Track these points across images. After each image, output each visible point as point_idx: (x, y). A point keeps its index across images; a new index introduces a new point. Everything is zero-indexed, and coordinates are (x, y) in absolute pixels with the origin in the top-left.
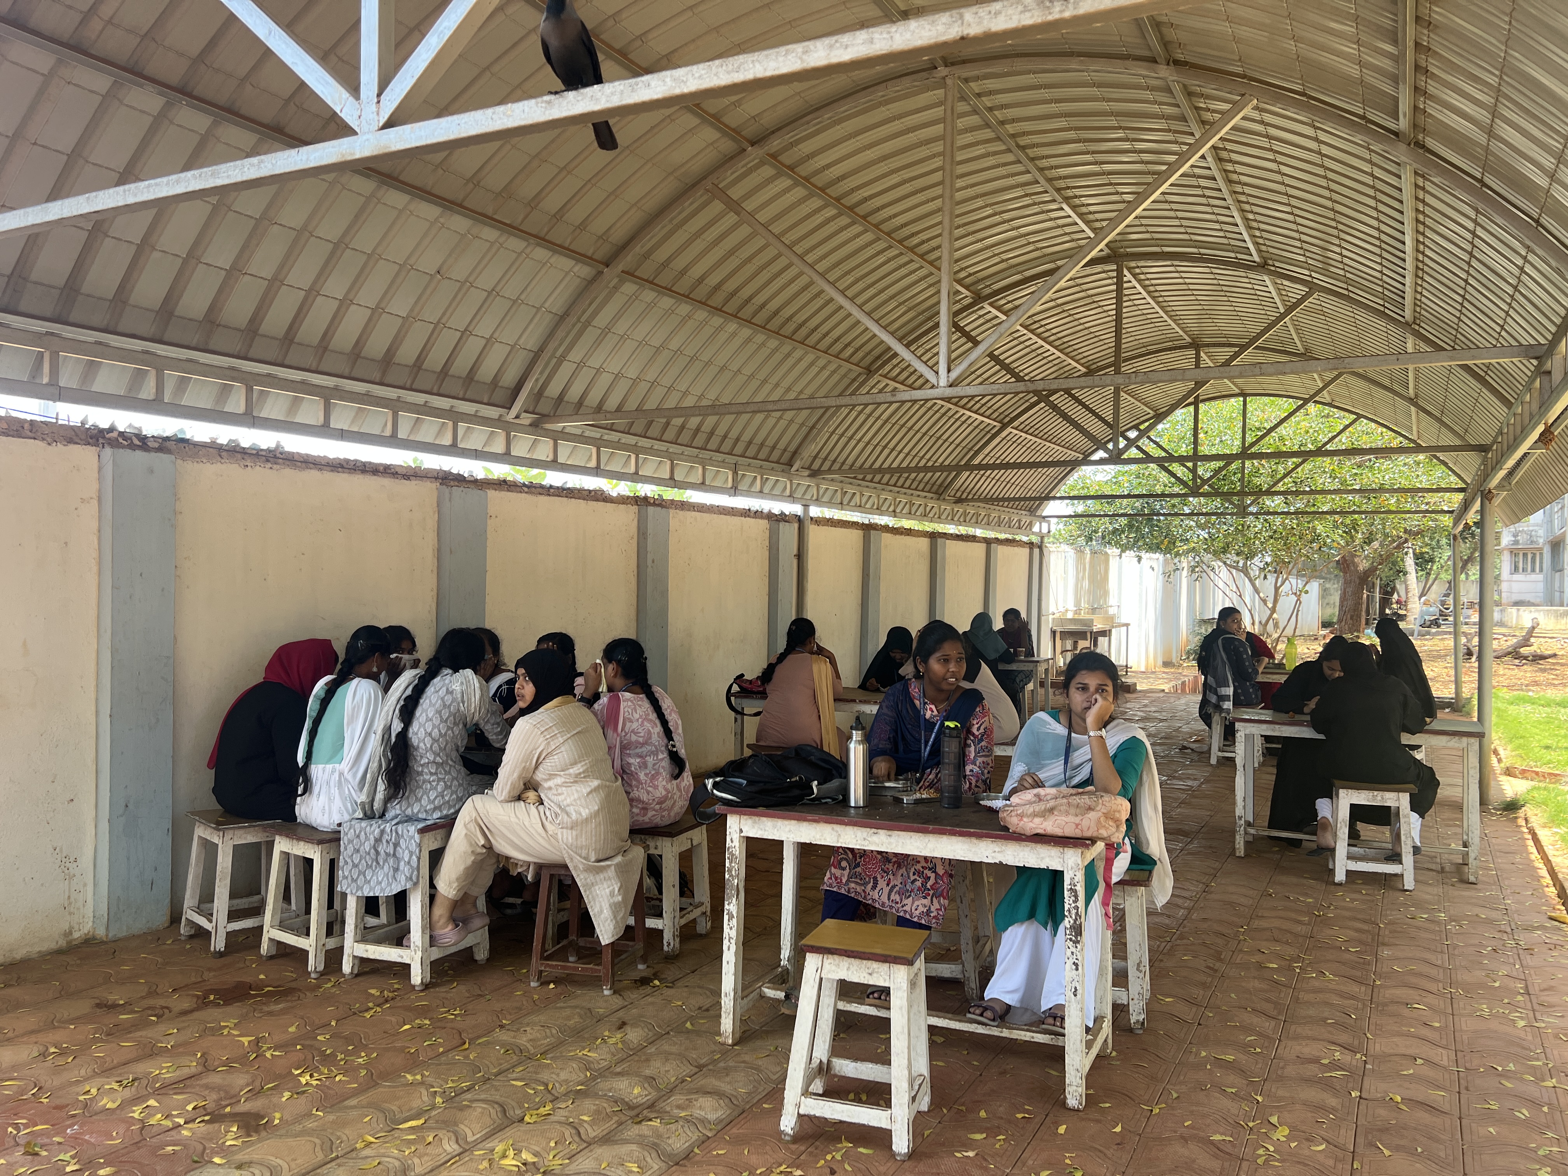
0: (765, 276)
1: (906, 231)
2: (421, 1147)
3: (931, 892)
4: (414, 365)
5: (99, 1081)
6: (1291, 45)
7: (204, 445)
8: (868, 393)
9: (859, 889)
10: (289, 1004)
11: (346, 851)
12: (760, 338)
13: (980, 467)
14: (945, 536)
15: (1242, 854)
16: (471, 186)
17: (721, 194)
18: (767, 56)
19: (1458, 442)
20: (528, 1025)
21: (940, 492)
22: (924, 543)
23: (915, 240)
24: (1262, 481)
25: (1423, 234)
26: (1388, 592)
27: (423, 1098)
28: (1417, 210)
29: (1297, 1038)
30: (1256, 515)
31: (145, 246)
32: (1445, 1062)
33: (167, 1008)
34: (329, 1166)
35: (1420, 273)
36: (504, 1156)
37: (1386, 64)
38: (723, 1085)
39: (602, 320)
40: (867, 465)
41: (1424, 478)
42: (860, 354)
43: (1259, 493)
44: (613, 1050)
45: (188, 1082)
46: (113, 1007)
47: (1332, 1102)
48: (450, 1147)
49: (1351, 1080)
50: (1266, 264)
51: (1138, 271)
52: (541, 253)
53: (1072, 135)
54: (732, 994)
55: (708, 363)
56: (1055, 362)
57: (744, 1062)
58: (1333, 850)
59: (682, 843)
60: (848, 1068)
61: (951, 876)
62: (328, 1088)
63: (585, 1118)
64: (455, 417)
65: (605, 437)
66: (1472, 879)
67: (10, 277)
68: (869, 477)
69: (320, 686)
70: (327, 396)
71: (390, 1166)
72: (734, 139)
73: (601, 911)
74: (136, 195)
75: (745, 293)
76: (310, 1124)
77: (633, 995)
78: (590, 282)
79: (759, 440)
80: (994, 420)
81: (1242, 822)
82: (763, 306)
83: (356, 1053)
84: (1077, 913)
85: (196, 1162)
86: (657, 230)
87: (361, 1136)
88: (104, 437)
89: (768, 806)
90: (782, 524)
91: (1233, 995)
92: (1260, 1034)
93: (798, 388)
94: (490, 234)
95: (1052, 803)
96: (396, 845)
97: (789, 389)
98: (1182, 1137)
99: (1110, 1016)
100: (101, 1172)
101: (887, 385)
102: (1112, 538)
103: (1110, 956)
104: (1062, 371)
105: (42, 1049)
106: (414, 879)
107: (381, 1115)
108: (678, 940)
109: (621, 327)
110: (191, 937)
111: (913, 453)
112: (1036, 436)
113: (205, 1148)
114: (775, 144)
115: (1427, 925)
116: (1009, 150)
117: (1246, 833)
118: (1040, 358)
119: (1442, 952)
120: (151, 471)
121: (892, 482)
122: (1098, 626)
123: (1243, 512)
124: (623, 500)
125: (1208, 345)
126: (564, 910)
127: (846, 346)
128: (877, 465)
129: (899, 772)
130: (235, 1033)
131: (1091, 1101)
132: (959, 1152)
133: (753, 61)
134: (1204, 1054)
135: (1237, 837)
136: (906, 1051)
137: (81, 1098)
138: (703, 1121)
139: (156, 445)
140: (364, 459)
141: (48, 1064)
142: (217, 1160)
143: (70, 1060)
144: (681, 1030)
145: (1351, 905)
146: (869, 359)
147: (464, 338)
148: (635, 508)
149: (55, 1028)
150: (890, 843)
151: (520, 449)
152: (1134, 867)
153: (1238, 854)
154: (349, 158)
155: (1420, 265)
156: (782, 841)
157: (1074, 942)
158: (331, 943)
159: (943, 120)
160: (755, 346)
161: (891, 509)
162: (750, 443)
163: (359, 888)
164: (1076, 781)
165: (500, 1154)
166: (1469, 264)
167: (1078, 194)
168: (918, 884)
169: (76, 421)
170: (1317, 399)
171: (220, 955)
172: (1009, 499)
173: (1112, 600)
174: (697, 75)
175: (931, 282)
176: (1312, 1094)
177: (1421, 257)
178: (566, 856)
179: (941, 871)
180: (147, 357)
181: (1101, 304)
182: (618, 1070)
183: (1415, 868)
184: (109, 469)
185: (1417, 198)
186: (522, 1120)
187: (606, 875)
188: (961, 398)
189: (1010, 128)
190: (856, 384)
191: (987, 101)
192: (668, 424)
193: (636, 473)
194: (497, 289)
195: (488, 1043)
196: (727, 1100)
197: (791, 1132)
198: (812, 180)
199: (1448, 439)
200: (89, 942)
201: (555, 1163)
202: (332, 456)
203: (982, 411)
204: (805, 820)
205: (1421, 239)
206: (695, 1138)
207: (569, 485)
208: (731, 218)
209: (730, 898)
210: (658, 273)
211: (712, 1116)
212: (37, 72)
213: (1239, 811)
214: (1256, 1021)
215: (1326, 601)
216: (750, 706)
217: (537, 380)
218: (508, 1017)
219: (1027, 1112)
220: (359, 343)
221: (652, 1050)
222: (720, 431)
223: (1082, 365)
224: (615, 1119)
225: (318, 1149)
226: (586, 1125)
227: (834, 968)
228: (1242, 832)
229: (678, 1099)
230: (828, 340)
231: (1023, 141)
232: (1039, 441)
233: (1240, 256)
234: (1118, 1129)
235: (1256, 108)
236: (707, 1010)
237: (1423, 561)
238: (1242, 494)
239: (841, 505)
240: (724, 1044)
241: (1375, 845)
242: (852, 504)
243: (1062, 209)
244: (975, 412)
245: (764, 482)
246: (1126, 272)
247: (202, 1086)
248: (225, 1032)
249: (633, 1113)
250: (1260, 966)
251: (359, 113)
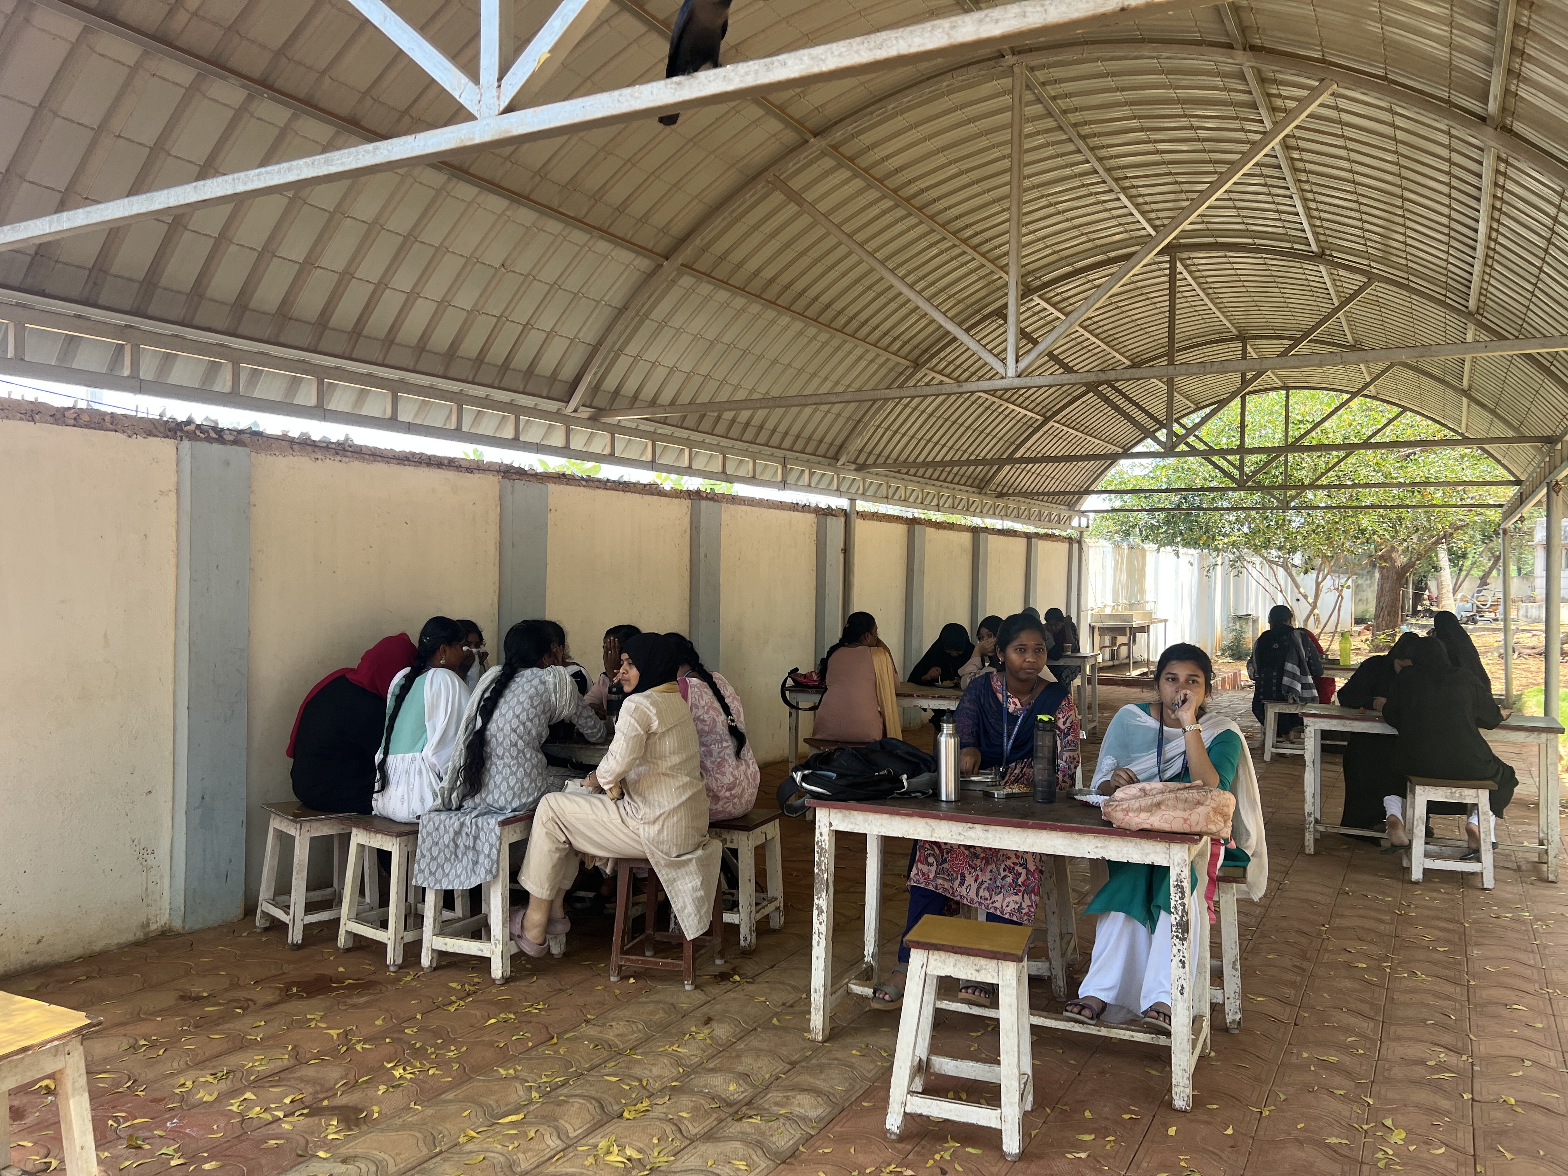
0: (819, 268)
1: (959, 224)
2: (523, 1142)
3: (1022, 889)
4: (477, 359)
5: (193, 1074)
6: (1374, 27)
7: (276, 438)
8: (915, 386)
9: (947, 885)
10: (372, 997)
11: (424, 844)
12: (812, 331)
13: (1024, 460)
14: (986, 530)
15: (1312, 851)
16: (538, 178)
17: (781, 185)
18: (911, 32)
19: (1511, 434)
20: (613, 1020)
21: (981, 486)
22: (967, 537)
23: (968, 233)
24: (1304, 475)
25: (1498, 221)
26: (1420, 587)
27: (517, 1094)
28: (1495, 197)
29: (1398, 1039)
30: (1298, 509)
31: (223, 239)
32: (1553, 1064)
33: (252, 1000)
34: (434, 1160)
35: (1490, 262)
36: (609, 1153)
37: (1479, 45)
38: (818, 1082)
39: (658, 313)
40: (911, 459)
41: (1468, 472)
42: (908, 348)
43: (1302, 487)
44: (702, 1045)
45: (283, 1075)
46: (198, 999)
47: (1445, 1104)
48: (553, 1142)
49: (1460, 1082)
50: (1323, 254)
51: (1189, 262)
52: (603, 246)
53: (1134, 123)
54: (822, 990)
55: (760, 357)
56: (1100, 355)
57: (836, 1059)
58: (1408, 848)
59: (755, 838)
60: (947, 1066)
61: (1041, 872)
62: (423, 1081)
63: (685, 1115)
64: (517, 410)
65: (659, 431)
66: (1551, 877)
67: (91, 270)
68: (912, 471)
69: (398, 678)
70: (395, 388)
71: (496, 1161)
72: (796, 130)
73: (684, 907)
74: (245, 184)
75: (799, 286)
76: (410, 1118)
77: (716, 990)
78: (651, 275)
79: (806, 434)
80: (1037, 413)
81: (1312, 819)
82: (816, 299)
83: (445, 1046)
84: (1184, 910)
85: (301, 1156)
86: (717, 222)
87: (464, 1131)
88: (182, 430)
89: (859, 800)
90: (829, 518)
91: (1325, 995)
92: (1359, 1035)
93: (846, 381)
94: (554, 226)
95: (1159, 798)
96: (476, 838)
97: (837, 383)
98: (1298, 1141)
99: (1208, 1015)
100: (207, 1166)
101: (933, 378)
102: (1150, 533)
103: (1208, 954)
104: (1105, 364)
105: (132, 1041)
106: (494, 871)
107: (479, 1110)
108: (754, 935)
109: (677, 321)
110: (266, 929)
111: (957, 447)
112: (1077, 430)
113: (307, 1142)
114: (838, 135)
115: (1514, 925)
116: (1070, 140)
117: (1316, 830)
118: (1085, 351)
119: (1533, 952)
120: (228, 464)
121: (935, 476)
122: (1137, 622)
123: (1285, 506)
124: (677, 494)
125: (1255, 337)
126: (638, 904)
127: (895, 339)
128: (921, 459)
129: (984, 765)
130: (323, 1025)
131: (1197, 1101)
132: (1070, 1153)
133: (896, 38)
134: (1305, 1055)
135: (1307, 834)
136: (1016, 1049)
137: (177, 1091)
138: (804, 1119)
139: (232, 438)
140: (429, 452)
141: (140, 1057)
142: (321, 1154)
143: (161, 1052)
144: (767, 1026)
145: (1430, 904)
146: (917, 352)
147: (526, 331)
148: (688, 502)
149: (142, 1020)
150: (986, 838)
151: (577, 443)
152: (1228, 863)
153: (1307, 852)
154: (468, 143)
155: (1491, 253)
156: (865, 835)
157: (1181, 939)
158: (410, 937)
159: (1011, 108)
160: (806, 340)
161: (935, 502)
162: (798, 436)
163: (438, 881)
164: (1168, 774)
165: (604, 1150)
166: (1546, 251)
167: (1135, 184)
168: (1009, 880)
169: (154, 414)
170: (1365, 392)
171: (297, 947)
172: (1049, 494)
173: (1149, 596)
174: (836, 53)
175: (982, 274)
176: (1423, 1096)
177: (1492, 245)
178: (647, 851)
179: (1032, 867)
180: (222, 350)
181: (1150, 296)
182: (711, 1066)
183: (1495, 867)
184: (187, 460)
185: (1496, 184)
186: (621, 1116)
187: (687, 869)
188: (1007, 390)
189: (1073, 118)
190: (903, 378)
191: (1052, 90)
192: (719, 418)
193: (690, 467)
194: (559, 283)
195: (576, 1038)
196: (825, 1098)
197: (897, 1131)
198: (871, 172)
199: (1500, 430)
200: (165, 934)
201: (661, 1160)
202: (398, 449)
203: (1025, 404)
204: (898, 814)
205: (1495, 225)
206: (798, 1136)
207: (626, 479)
208: (793, 208)
209: (819, 893)
210: (716, 265)
211: (813, 1114)
212: (124, 64)
213: (1308, 807)
214: (1353, 1020)
215: (1359, 597)
216: (806, 701)
217: (595, 374)
218: (593, 1012)
219: (1133, 1112)
220: (425, 337)
221: (741, 1046)
222: (770, 425)
223: (1126, 358)
224: (715, 1116)
225: (421, 1144)
226: (686, 1122)
227: (940, 964)
228: (1312, 829)
229: (775, 1096)
230: (877, 334)
231: (1086, 130)
232: (1080, 435)
233: (1296, 246)
234: (1230, 1131)
235: (1333, 94)
236: (791, 1006)
237: (1457, 557)
238: (1284, 487)
239: (887, 499)
240: (814, 1041)
241: (1450, 842)
242: (896, 497)
243: (1119, 199)
244: (1019, 406)
245: (812, 474)
246: (1179, 265)
247: (296, 1079)
248: (313, 1024)
249: (732, 1110)
250: (1349, 966)
251: (478, 98)
